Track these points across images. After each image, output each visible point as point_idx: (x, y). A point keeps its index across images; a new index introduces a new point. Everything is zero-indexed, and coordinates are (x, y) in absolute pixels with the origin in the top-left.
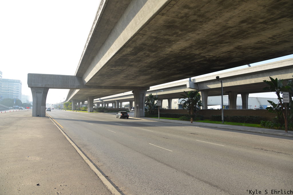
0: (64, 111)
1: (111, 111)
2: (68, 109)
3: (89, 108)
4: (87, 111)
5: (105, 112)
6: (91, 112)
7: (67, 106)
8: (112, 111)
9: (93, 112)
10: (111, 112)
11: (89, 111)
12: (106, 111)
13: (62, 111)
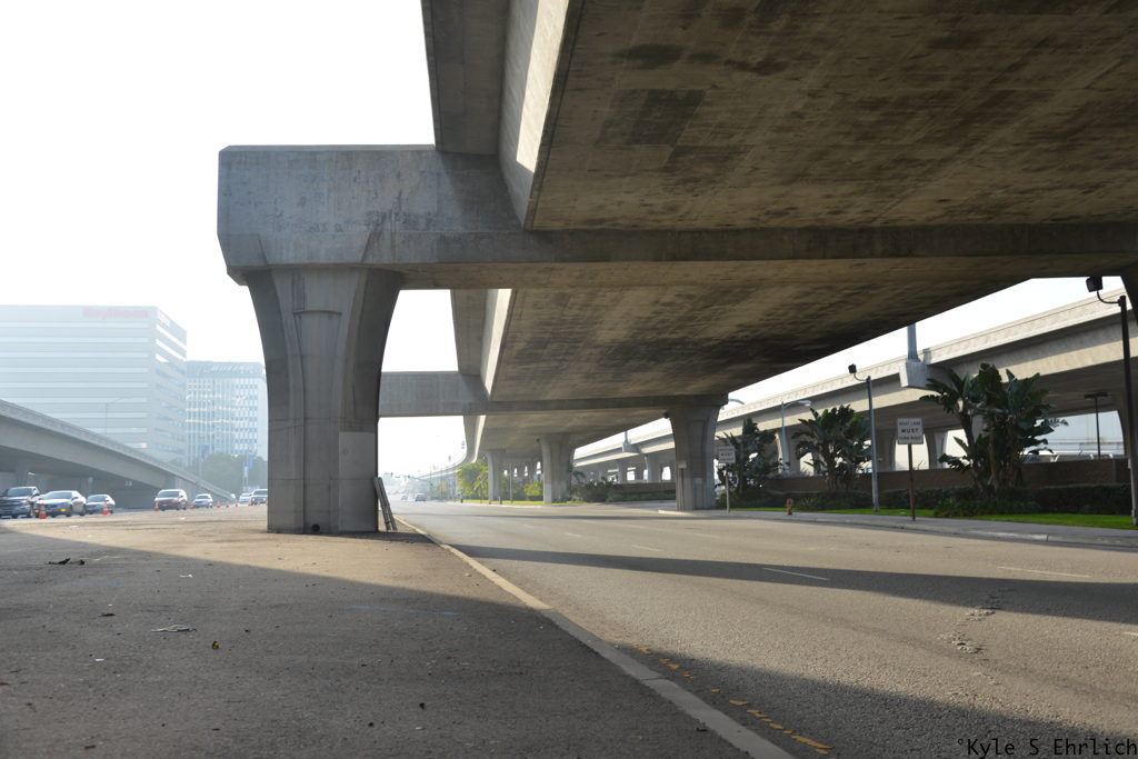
0: (458, 503)
1: (635, 497)
2: (475, 497)
3: (549, 486)
4: (542, 499)
5: (611, 502)
6: (554, 501)
7: (472, 485)
8: (640, 493)
9: (564, 500)
10: (635, 500)
11: (550, 498)
12: (616, 496)
13: (450, 503)
